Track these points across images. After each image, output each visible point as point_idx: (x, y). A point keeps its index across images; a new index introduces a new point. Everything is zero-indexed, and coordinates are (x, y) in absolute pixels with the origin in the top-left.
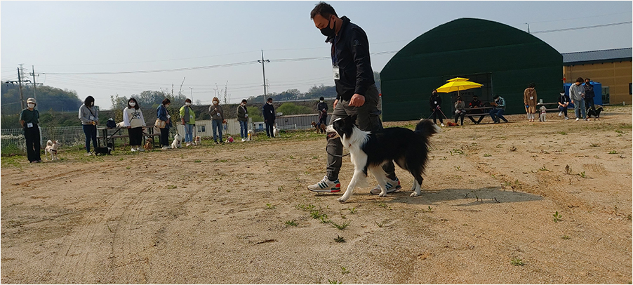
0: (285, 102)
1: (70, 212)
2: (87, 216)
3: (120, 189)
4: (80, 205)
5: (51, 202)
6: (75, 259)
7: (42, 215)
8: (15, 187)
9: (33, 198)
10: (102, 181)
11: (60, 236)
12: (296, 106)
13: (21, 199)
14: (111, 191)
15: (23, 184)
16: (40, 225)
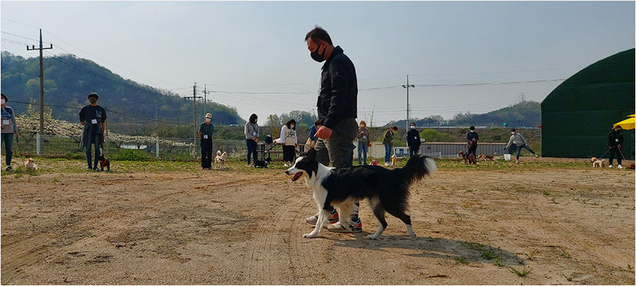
0: (427, 128)
1: (246, 218)
2: (261, 223)
3: (284, 202)
4: (253, 213)
5: (228, 207)
6: (260, 264)
7: (224, 218)
8: (197, 190)
9: (213, 201)
10: (266, 192)
11: (243, 240)
12: (439, 133)
13: (204, 202)
14: (275, 203)
15: (203, 188)
16: (224, 227)
